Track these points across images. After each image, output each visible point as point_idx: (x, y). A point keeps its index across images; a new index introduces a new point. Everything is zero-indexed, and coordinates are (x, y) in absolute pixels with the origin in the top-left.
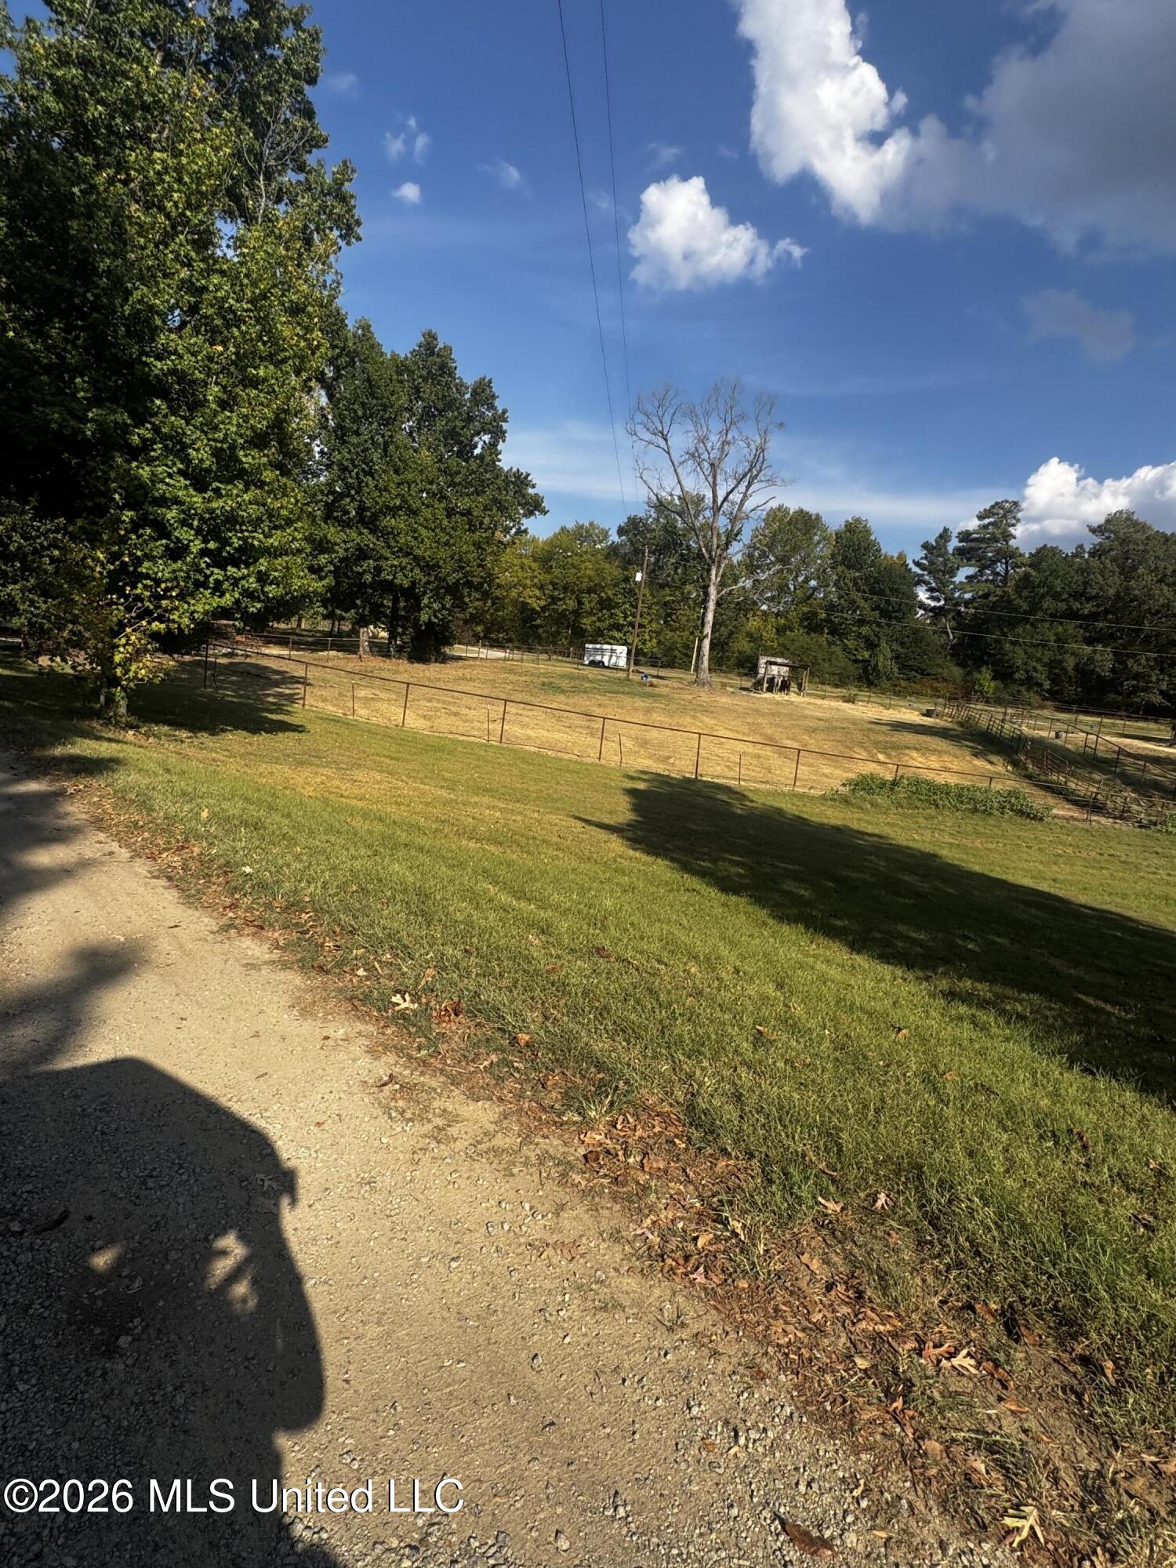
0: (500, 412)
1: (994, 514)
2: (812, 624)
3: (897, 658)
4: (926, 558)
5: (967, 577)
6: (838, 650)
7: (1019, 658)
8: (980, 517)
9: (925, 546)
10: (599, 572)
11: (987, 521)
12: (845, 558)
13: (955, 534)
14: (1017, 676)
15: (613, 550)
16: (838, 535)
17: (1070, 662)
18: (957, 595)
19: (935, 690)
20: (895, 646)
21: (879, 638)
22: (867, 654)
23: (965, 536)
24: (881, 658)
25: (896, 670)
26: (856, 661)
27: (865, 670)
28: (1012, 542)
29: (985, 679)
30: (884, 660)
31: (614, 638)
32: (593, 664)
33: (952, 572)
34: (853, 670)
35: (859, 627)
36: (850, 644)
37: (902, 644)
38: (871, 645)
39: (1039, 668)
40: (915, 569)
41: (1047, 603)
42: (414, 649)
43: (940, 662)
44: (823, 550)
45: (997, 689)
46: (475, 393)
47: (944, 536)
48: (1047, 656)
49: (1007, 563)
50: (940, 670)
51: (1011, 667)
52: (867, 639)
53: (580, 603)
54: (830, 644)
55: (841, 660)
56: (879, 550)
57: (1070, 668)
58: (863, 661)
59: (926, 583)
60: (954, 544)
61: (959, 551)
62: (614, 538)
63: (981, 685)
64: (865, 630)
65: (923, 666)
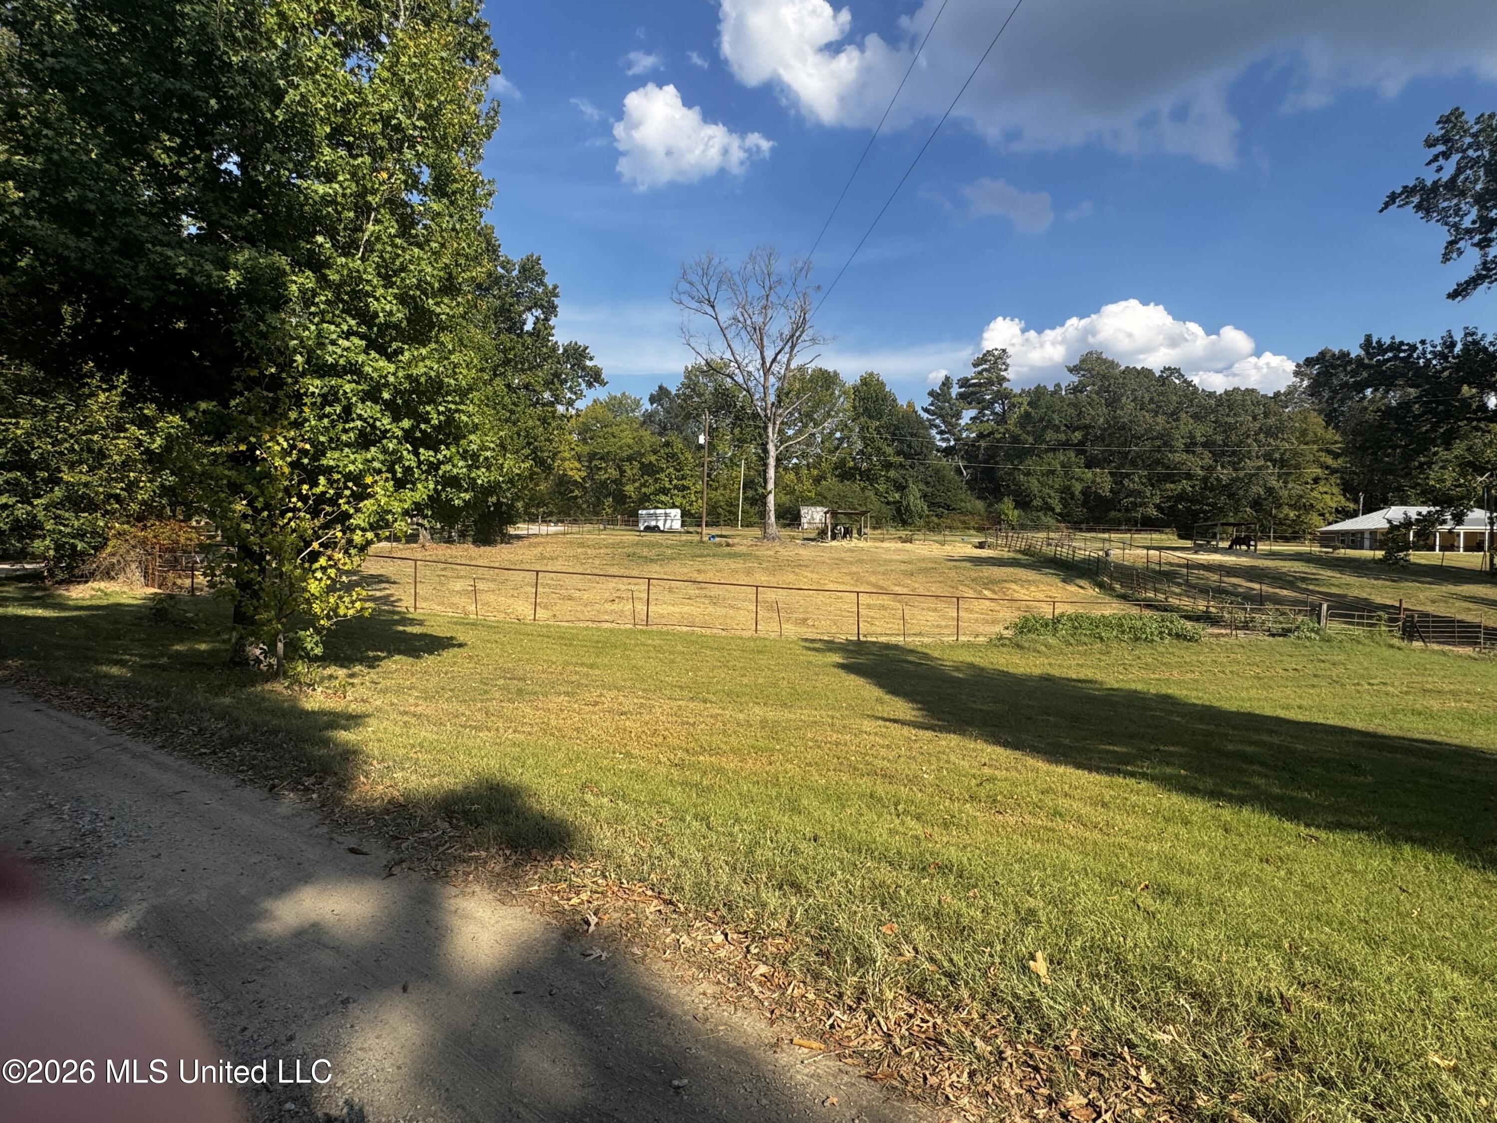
0: (550, 287)
1: (986, 361)
2: (845, 473)
3: (925, 496)
4: (932, 404)
5: (971, 419)
6: (870, 494)
7: (1034, 485)
8: (975, 365)
9: (931, 394)
10: (640, 440)
11: (980, 368)
12: (866, 409)
13: (955, 381)
14: (1035, 503)
15: (649, 418)
16: (856, 389)
17: (1078, 487)
18: (964, 435)
19: (964, 522)
20: (922, 486)
21: (906, 481)
22: (897, 496)
23: (964, 383)
24: (912, 498)
25: (925, 508)
26: (888, 503)
27: (898, 510)
28: (1005, 385)
29: (1007, 506)
30: (915, 499)
31: (662, 502)
32: (648, 529)
33: (958, 416)
34: (888, 511)
35: (887, 471)
36: (882, 488)
37: (927, 483)
38: (901, 488)
39: (1053, 494)
40: (925, 416)
41: (1050, 435)
42: (479, 532)
43: (963, 497)
44: (844, 403)
45: (1019, 516)
46: (523, 269)
47: (947, 383)
48: (1058, 483)
49: (1003, 403)
50: (963, 504)
51: (1028, 496)
52: (895, 481)
53: (622, 472)
54: (863, 490)
55: (875, 504)
56: (894, 400)
57: (1077, 493)
58: (894, 503)
59: (937, 427)
60: (955, 391)
61: (961, 396)
62: (646, 406)
63: (1006, 515)
64: (892, 473)
65: (949, 502)
